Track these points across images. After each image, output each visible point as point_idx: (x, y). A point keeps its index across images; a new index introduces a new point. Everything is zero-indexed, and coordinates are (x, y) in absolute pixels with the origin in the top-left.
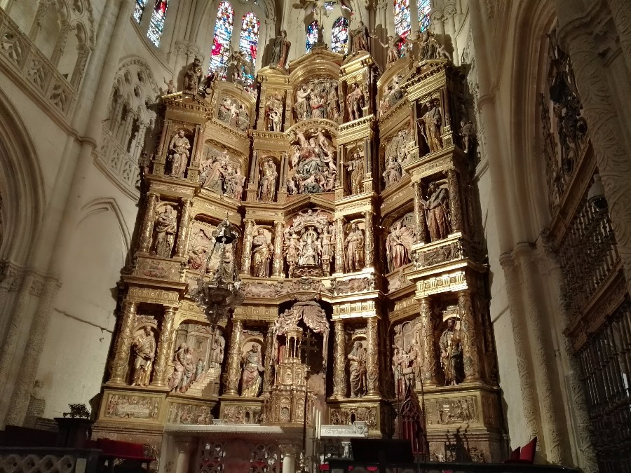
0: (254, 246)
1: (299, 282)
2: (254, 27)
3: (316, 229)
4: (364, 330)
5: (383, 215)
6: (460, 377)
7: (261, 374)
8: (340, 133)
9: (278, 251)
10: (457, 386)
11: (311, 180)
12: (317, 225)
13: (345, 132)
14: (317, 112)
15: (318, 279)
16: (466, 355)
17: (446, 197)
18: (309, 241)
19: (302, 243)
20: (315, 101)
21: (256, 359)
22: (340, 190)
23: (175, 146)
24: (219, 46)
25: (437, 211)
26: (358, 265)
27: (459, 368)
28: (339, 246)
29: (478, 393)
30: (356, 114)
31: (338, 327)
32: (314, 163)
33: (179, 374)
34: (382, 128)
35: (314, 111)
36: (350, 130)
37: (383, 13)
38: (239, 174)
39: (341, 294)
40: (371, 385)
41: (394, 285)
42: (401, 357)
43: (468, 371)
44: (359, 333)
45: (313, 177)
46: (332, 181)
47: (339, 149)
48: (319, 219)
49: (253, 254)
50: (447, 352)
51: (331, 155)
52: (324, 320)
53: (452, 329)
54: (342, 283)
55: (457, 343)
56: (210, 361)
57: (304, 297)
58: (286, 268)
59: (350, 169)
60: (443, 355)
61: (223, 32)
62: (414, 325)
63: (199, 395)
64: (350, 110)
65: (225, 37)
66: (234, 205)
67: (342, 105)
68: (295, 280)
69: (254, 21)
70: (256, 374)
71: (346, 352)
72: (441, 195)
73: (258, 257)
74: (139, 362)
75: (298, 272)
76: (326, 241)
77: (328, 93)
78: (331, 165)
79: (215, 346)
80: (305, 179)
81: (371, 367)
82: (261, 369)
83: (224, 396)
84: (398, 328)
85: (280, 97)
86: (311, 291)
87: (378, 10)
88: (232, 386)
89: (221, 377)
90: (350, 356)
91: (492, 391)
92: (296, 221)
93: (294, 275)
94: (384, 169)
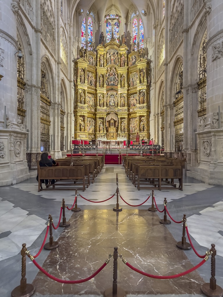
0: (100, 100)
1: (110, 109)
2: (91, 24)
3: (113, 95)
4: (124, 119)
5: (129, 93)
6: (144, 130)
7: (103, 128)
8: (119, 69)
9: (105, 101)
10: (143, 132)
11: (112, 83)
12: (114, 95)
13: (120, 69)
14: (113, 62)
15: (115, 108)
16: (145, 127)
17: (144, 95)
18: (112, 98)
19: (110, 99)
20: (112, 57)
21: (102, 125)
22: (119, 86)
23: (81, 74)
24: (83, 33)
25: (142, 98)
26: (124, 106)
27: (144, 129)
28: (119, 100)
29: (146, 133)
30: (123, 65)
31: (119, 119)
32: (113, 78)
33: (88, 129)
34: (130, 70)
35: (112, 61)
36: (122, 69)
37: (130, 26)
38: (93, 79)
39: (120, 112)
40: (126, 131)
41: (131, 110)
42: (132, 125)
43: (145, 129)
44: (123, 120)
45: (113, 82)
46: (117, 82)
47: (119, 74)
48: (115, 93)
49: (99, 101)
50: (142, 126)
51: (117, 75)
52: (117, 118)
53: (143, 122)
54: (120, 109)
55: (143, 124)
56: (92, 125)
57: (112, 112)
58: (107, 105)
59: (122, 80)
60: (141, 126)
61: (83, 27)
62: (135, 119)
63: (91, 133)
64: (122, 63)
65: (84, 29)
66: (94, 88)
67: (119, 60)
68: (109, 108)
69: (91, 22)
70: (102, 128)
71: (121, 124)
72: (143, 94)
73: (101, 102)
74: (82, 127)
75: (110, 106)
76: (116, 99)
77: (115, 55)
78: (117, 78)
79: (92, 122)
80: (111, 82)
81: (126, 127)
82: (103, 127)
83: (97, 133)
84: (131, 119)
85: (103, 56)
86: (113, 111)
87: (128, 25)
88: (98, 131)
89: (94, 128)
90: (122, 125)
91: (148, 133)
92: (109, 93)
93: (109, 107)
94: (129, 81)
